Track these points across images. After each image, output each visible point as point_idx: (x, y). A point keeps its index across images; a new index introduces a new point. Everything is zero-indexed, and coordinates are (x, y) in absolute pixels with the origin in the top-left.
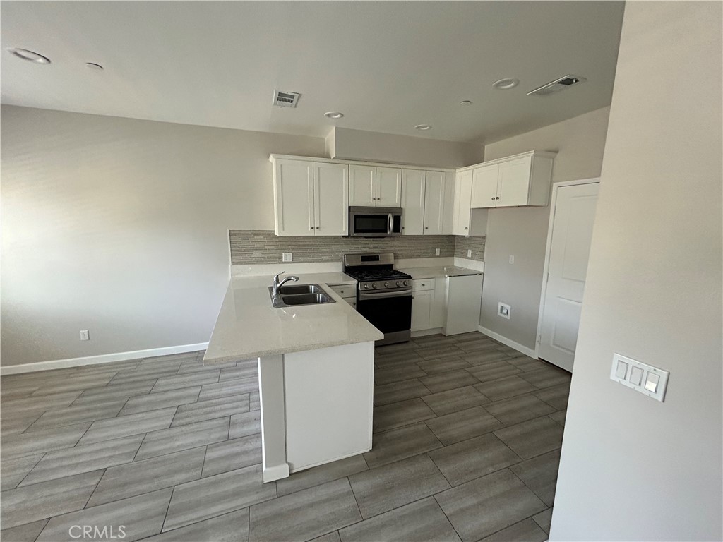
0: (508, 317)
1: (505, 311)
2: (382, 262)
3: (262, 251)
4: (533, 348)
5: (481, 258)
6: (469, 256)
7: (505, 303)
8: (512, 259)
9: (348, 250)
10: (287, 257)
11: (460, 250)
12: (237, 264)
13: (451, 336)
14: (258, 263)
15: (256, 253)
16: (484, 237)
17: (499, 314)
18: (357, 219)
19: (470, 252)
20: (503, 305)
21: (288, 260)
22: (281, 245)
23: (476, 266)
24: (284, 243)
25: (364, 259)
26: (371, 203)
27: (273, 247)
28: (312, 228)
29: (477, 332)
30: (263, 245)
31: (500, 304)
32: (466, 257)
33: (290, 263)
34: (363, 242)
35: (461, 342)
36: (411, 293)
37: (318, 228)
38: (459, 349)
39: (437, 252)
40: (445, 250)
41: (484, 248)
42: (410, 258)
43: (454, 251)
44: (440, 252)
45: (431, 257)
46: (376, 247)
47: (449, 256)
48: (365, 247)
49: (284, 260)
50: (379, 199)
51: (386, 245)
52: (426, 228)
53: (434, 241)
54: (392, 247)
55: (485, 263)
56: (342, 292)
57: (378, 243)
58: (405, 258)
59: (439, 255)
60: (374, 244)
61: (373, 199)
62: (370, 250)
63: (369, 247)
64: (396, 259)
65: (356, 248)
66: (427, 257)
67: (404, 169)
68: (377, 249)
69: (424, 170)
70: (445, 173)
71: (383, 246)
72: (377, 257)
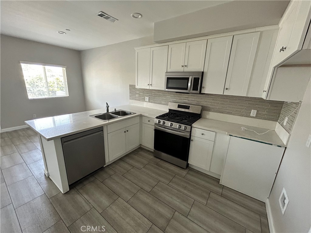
0: (283, 211)
3: (139, 95)
5: (288, 130)
6: (285, 123)
8: (309, 142)
12: (131, 99)
13: (223, 187)
14: (137, 100)
15: (137, 95)
17: (280, 200)
18: (169, 80)
21: (147, 101)
24: (146, 92)
25: (179, 106)
26: (181, 69)
27: (142, 93)
28: (148, 85)
29: (263, 204)
31: (284, 191)
34: (185, 96)
37: (151, 85)
38: (207, 199)
39: (253, 113)
40: (265, 113)
41: (295, 117)
42: (221, 113)
43: (279, 116)
44: (257, 113)
45: (245, 116)
46: (194, 100)
47: (269, 120)
48: (186, 100)
49: (146, 100)
50: (186, 66)
51: (201, 100)
52: (227, 89)
53: (250, 102)
54: (206, 102)
55: (291, 135)
56: (149, 121)
57: (195, 97)
58: (215, 112)
59: (255, 116)
60: (192, 98)
61: (182, 66)
62: (189, 102)
63: (188, 100)
64: (207, 111)
65: (180, 99)
66: (239, 116)
67: (209, 39)
68: (194, 102)
69: (231, 35)
70: (260, 32)
71: (198, 100)
72: (188, 107)
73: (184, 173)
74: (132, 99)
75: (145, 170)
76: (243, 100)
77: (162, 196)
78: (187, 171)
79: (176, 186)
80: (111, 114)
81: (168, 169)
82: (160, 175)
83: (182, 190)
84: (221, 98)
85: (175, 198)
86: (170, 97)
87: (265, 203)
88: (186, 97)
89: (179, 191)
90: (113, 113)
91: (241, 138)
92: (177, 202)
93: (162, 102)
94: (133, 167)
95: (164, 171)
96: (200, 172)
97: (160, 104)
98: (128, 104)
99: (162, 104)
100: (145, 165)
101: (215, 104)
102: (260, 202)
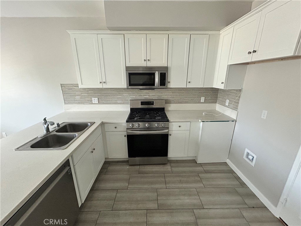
0: (253, 164)
1: (251, 157)
2: (155, 106)
3: (80, 97)
4: (276, 206)
5: (235, 108)
6: (227, 104)
7: (252, 151)
8: (264, 114)
9: (134, 97)
10: (95, 100)
11: (221, 99)
12: (67, 104)
13: (201, 165)
14: (79, 103)
15: (78, 98)
16: (240, 90)
17: (245, 157)
18: (131, 76)
19: (228, 101)
20: (249, 152)
21: (96, 102)
22: (91, 93)
23: (231, 114)
24: (93, 92)
25: (143, 103)
26: (144, 64)
27: (86, 94)
28: (100, 83)
29: (225, 164)
30: (80, 93)
31: (247, 150)
32: (225, 105)
33: (97, 104)
34: (144, 92)
35: (207, 172)
36: (168, 132)
37: (104, 82)
38: (201, 181)
39: (203, 99)
40: (210, 98)
41: (239, 100)
42: (180, 103)
43: (217, 99)
44: (205, 99)
45: (197, 103)
46: (154, 95)
47: (212, 103)
48: (146, 95)
49: (93, 102)
50: (149, 60)
51: (162, 94)
52: (189, 82)
53: (200, 91)
54: (166, 95)
55: (238, 112)
56: (116, 128)
57: (155, 92)
58: (176, 103)
59: (203, 101)
60: (153, 93)
61: (145, 60)
62: (150, 97)
63: (149, 95)
64: (168, 103)
65: (140, 96)
66: (194, 103)
67: (170, 34)
68: (155, 97)
69: (189, 34)
70: (208, 35)
71: (159, 95)
72: (152, 103)
73: (168, 168)
74: (69, 103)
75: (133, 186)
76: (195, 90)
77: (172, 204)
78: (169, 164)
79: (173, 185)
80: (55, 133)
81: (152, 172)
82: (152, 183)
83: (180, 185)
84: (179, 90)
85: (182, 197)
86: (127, 94)
87: (226, 163)
88: (147, 93)
89: (178, 188)
90: (57, 131)
91: (211, 121)
92: (186, 200)
93: (118, 101)
94: (117, 190)
95: (151, 176)
96: (179, 160)
97: (115, 104)
98: (64, 111)
99: (119, 104)
100: (128, 181)
101: (175, 97)
102: (223, 163)
